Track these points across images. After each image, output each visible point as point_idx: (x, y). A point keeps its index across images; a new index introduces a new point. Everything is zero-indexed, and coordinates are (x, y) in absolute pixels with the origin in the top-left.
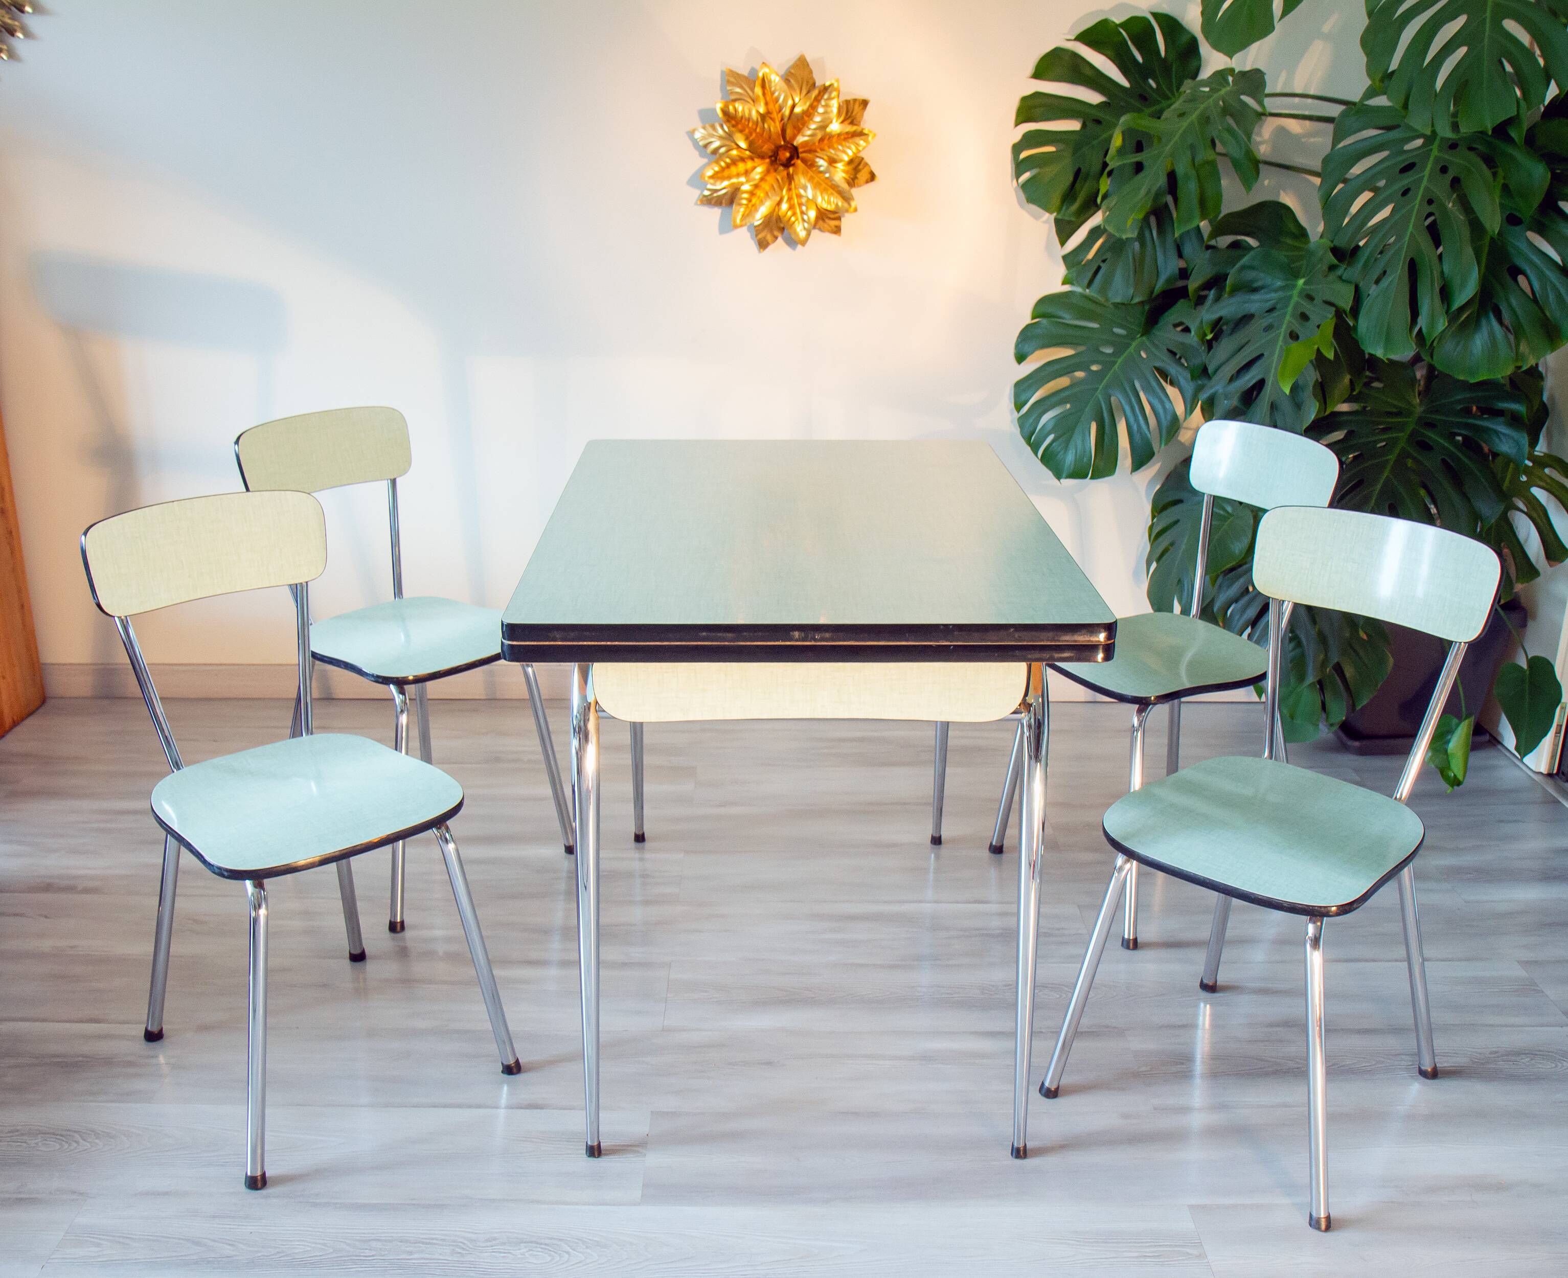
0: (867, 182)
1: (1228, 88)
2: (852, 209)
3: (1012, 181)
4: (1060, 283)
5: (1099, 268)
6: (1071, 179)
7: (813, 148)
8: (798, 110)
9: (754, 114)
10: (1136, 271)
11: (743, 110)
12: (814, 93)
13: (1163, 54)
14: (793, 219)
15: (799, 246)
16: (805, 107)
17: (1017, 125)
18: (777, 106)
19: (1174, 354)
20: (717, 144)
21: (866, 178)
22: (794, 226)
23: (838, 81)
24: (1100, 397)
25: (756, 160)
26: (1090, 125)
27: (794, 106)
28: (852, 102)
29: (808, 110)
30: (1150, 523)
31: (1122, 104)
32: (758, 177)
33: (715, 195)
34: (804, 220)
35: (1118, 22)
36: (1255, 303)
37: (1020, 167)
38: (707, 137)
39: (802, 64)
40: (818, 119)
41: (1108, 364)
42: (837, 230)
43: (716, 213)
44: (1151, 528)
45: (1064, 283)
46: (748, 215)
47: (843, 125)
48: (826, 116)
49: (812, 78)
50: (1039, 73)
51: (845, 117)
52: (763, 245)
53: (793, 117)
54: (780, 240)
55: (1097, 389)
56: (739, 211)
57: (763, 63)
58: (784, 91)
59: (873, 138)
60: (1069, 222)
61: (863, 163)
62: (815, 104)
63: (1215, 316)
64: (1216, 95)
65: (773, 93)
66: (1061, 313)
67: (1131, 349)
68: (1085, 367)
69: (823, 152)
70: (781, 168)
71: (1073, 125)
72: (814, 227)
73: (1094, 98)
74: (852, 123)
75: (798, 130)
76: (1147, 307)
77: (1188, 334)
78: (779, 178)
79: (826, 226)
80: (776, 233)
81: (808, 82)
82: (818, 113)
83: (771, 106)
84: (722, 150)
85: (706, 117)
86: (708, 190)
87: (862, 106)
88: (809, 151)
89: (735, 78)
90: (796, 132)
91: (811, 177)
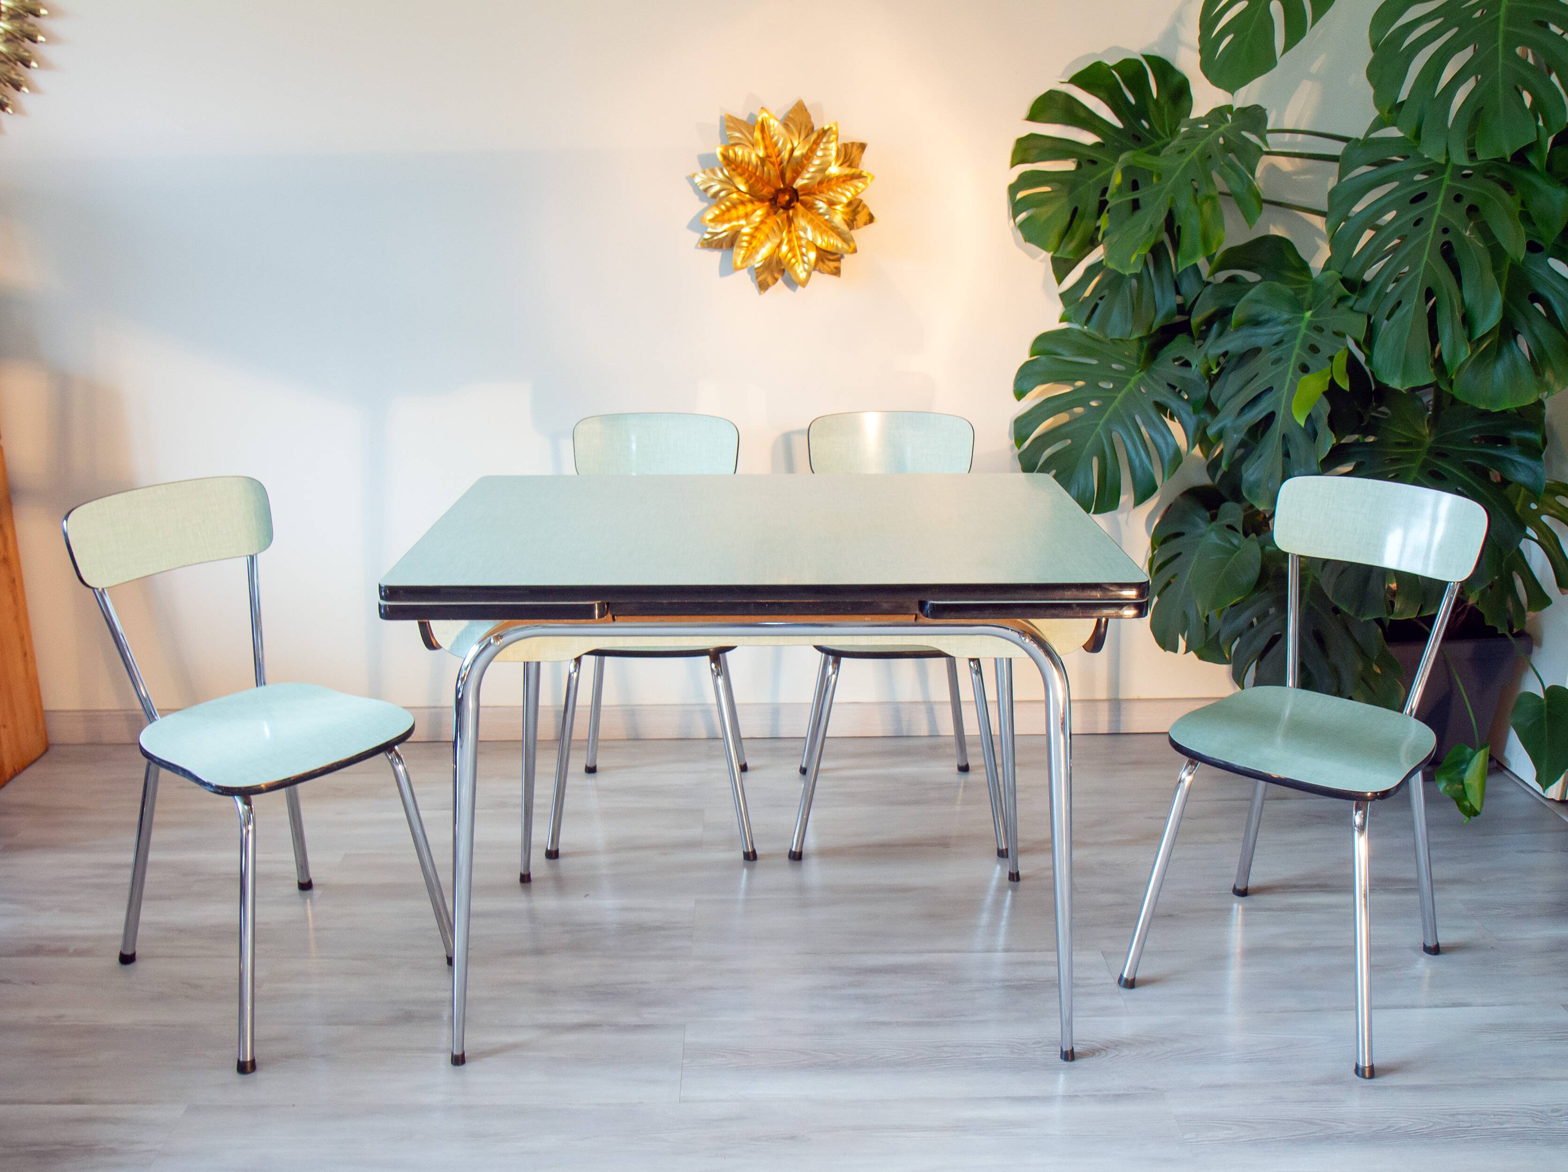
0: (866, 224)
1: (1227, 125)
2: (852, 250)
3: (1009, 221)
4: (1058, 320)
5: (1097, 305)
6: (1068, 218)
7: (813, 190)
8: (797, 153)
9: (754, 159)
10: (1133, 308)
11: (743, 154)
12: (813, 137)
13: (1155, 95)
14: (793, 261)
15: (800, 288)
16: (804, 151)
17: (1013, 166)
18: (776, 150)
19: (1173, 387)
20: (717, 187)
21: (865, 220)
22: (794, 267)
23: (836, 124)
24: (1101, 432)
25: (756, 203)
26: (1085, 164)
27: (792, 150)
28: (850, 145)
29: (807, 154)
30: (1151, 555)
31: (1116, 144)
32: (758, 219)
33: (716, 238)
34: (804, 262)
35: (1111, 64)
36: (1262, 337)
37: (1016, 207)
38: (707, 181)
39: (800, 108)
40: (817, 162)
41: (1107, 398)
42: (837, 272)
43: (716, 256)
44: (1151, 561)
45: (1061, 321)
46: (748, 257)
47: (840, 168)
48: (824, 159)
49: (810, 122)
50: (1034, 116)
51: (844, 160)
52: (763, 286)
53: (792, 160)
54: (780, 282)
55: (1098, 424)
56: (739, 254)
57: (762, 108)
58: (783, 135)
59: (871, 180)
60: (1066, 260)
61: (861, 205)
62: (814, 147)
63: (1221, 351)
64: (1214, 133)
65: (772, 138)
66: (1059, 350)
67: (1131, 385)
68: (1083, 403)
69: (822, 194)
70: (781, 211)
71: (1069, 165)
72: (814, 269)
73: (1088, 138)
74: (850, 166)
75: (797, 174)
76: (1146, 344)
77: (1188, 369)
78: (778, 220)
79: (825, 267)
80: (776, 275)
81: (806, 126)
82: (817, 156)
83: (770, 151)
84: (723, 194)
85: (706, 162)
86: (709, 233)
87: (860, 150)
88: (808, 194)
89: (734, 124)
90: (795, 175)
91: (811, 219)
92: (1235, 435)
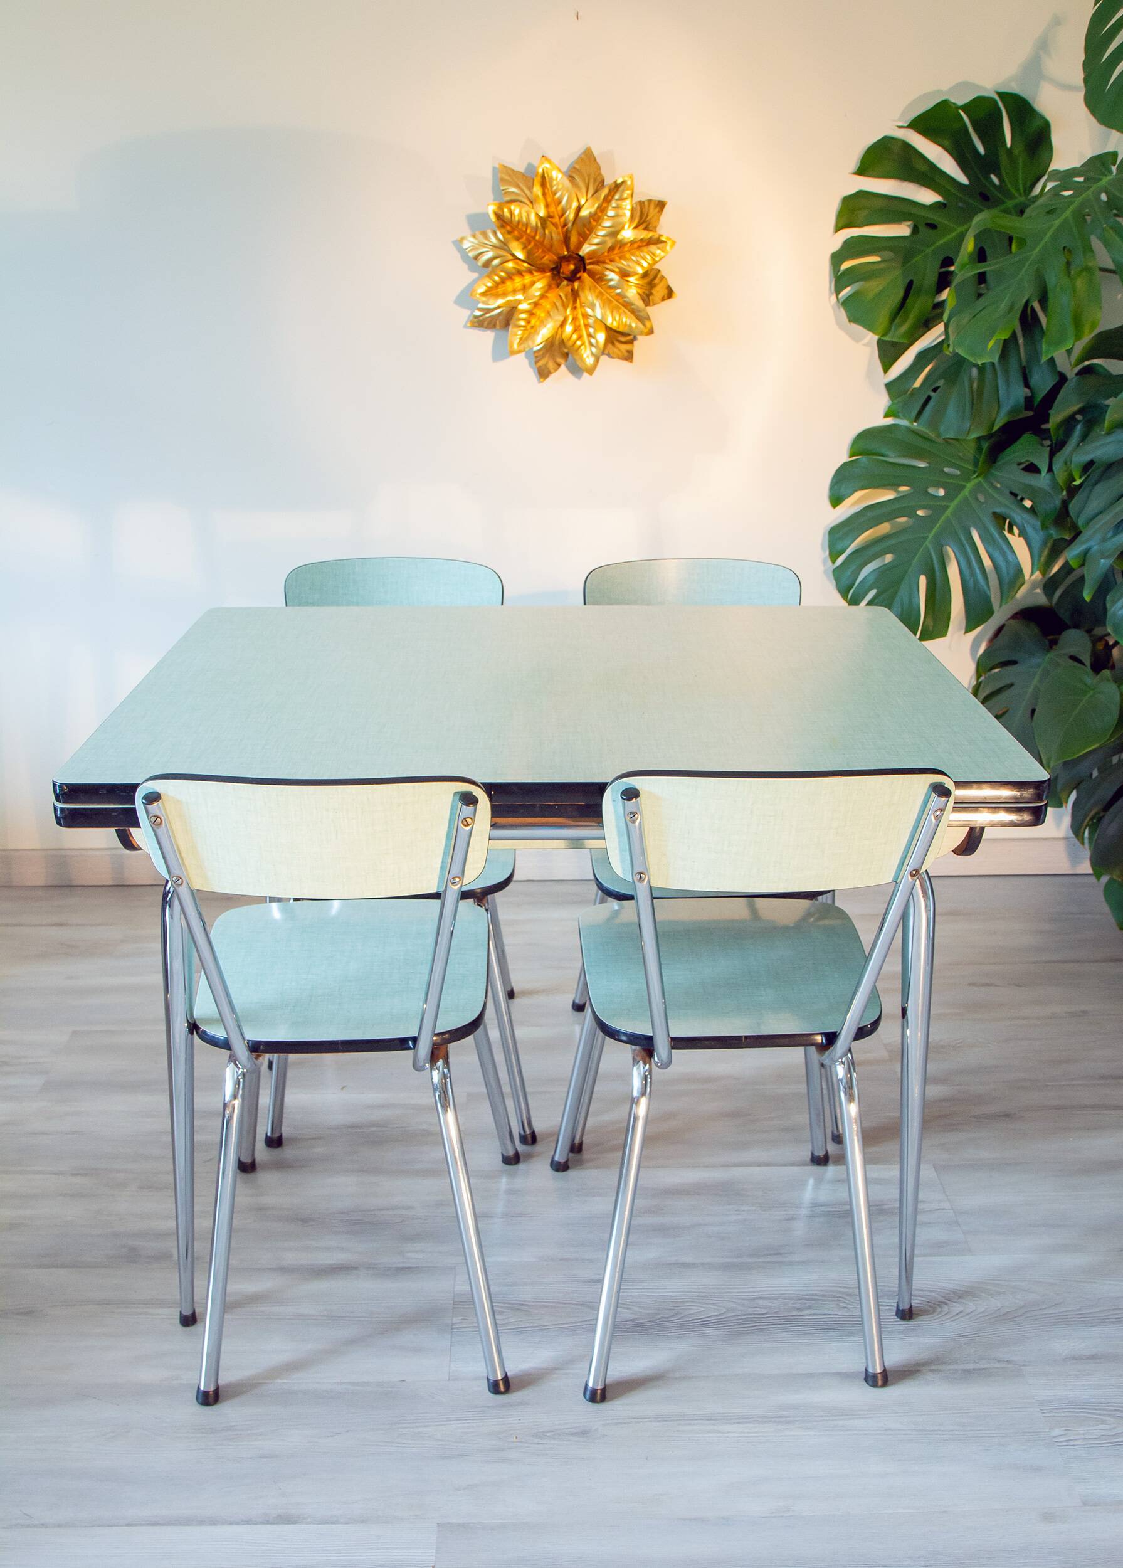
0: (663, 299)
1: (1109, 178)
2: (648, 331)
3: (830, 297)
4: (882, 415)
5: (929, 398)
6: (901, 293)
7: (602, 259)
8: (584, 213)
9: (533, 220)
10: (973, 403)
11: (520, 213)
12: (604, 192)
13: (1009, 144)
14: (579, 343)
15: (585, 375)
16: (593, 210)
17: (837, 230)
18: (559, 208)
19: (1015, 495)
20: (490, 254)
21: (663, 294)
22: (579, 351)
23: (631, 177)
24: (930, 547)
25: (535, 274)
26: (922, 228)
27: (579, 209)
28: (646, 203)
29: (596, 213)
31: (960, 204)
32: (538, 293)
33: (488, 315)
34: (591, 344)
35: (960, 103)
37: (840, 280)
38: (477, 246)
39: (588, 157)
40: (607, 224)
41: (937, 507)
42: (629, 357)
43: (488, 337)
45: (886, 416)
46: (527, 339)
47: (636, 231)
48: (617, 219)
49: (600, 174)
50: (863, 170)
51: (639, 222)
52: (543, 374)
53: (578, 221)
54: (563, 367)
55: (926, 538)
56: (516, 335)
57: (543, 156)
58: (567, 190)
59: (672, 246)
60: (894, 344)
61: (659, 276)
62: (605, 205)
63: (1088, 458)
64: (1094, 187)
65: (555, 193)
66: (884, 451)
67: (966, 492)
68: (910, 512)
69: (613, 263)
70: (565, 282)
71: (902, 230)
72: (603, 353)
73: (927, 197)
74: (646, 229)
75: (584, 238)
76: (985, 445)
77: (1036, 475)
78: (562, 294)
79: (615, 350)
80: (559, 360)
81: (595, 180)
82: (608, 216)
83: (552, 209)
84: (496, 262)
85: (476, 223)
86: (480, 309)
87: (658, 209)
88: (597, 263)
89: (510, 176)
90: (581, 239)
91: (600, 293)
92: (1102, 561)
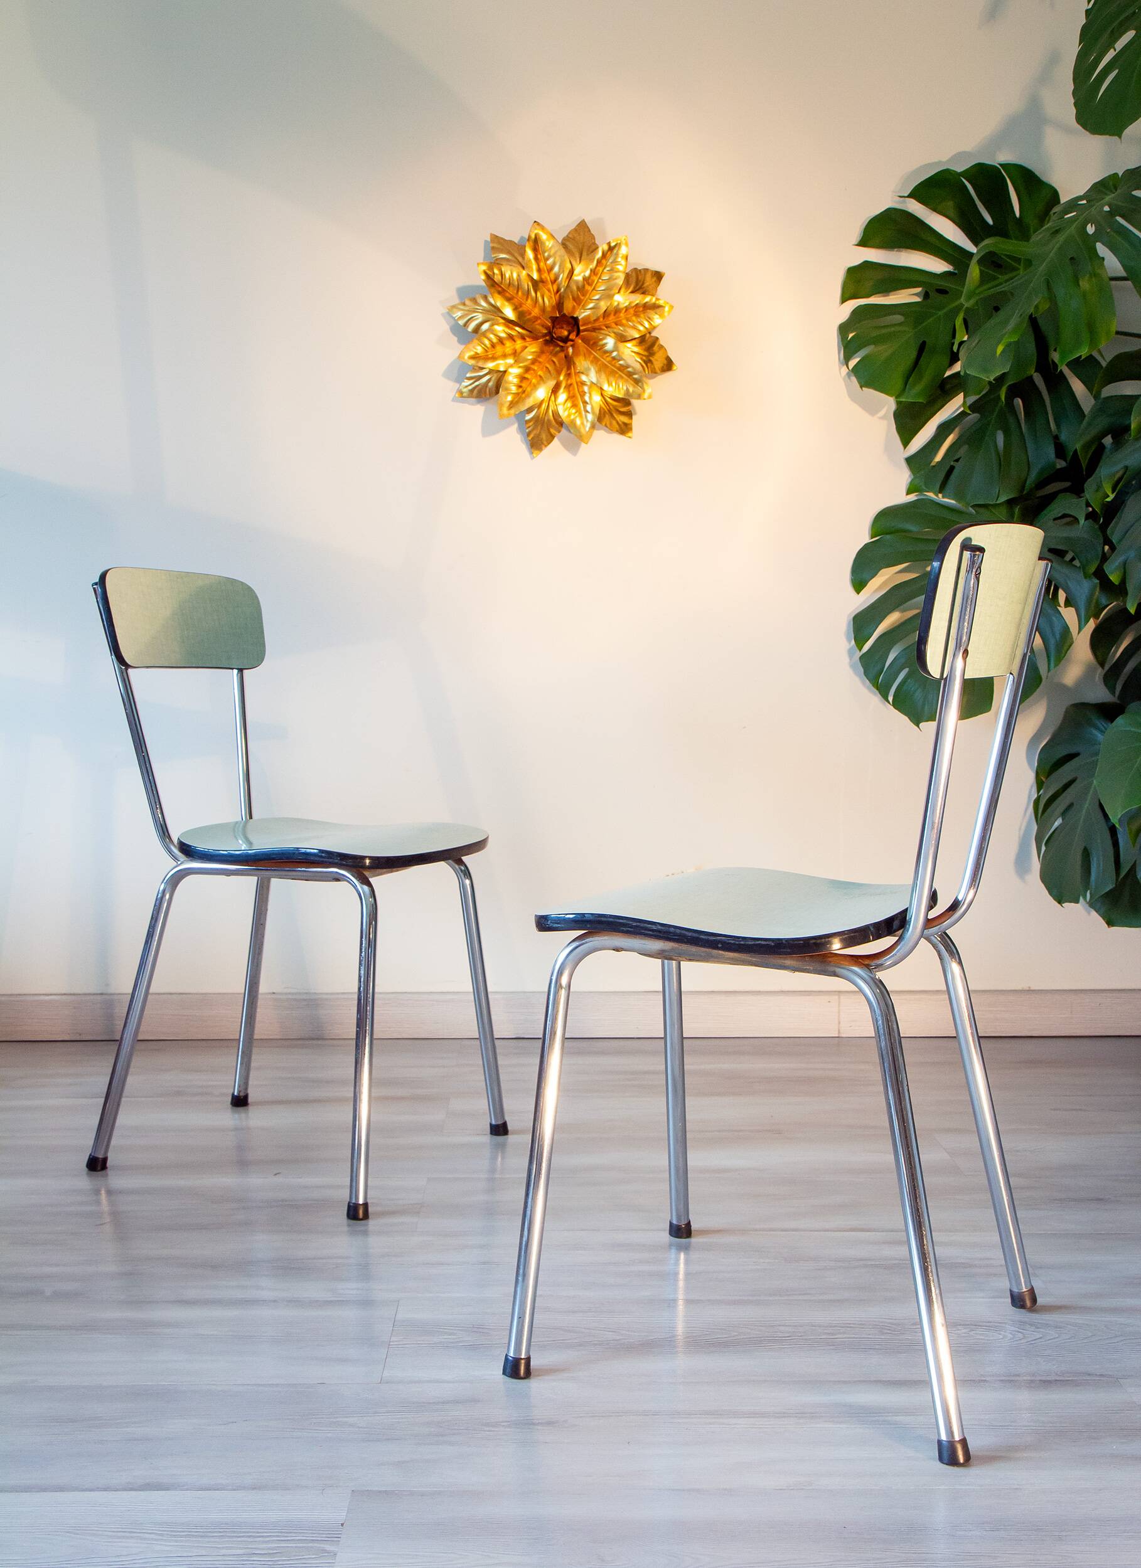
0: (664, 370)
1: (1113, 195)
2: (646, 395)
3: (840, 370)
4: (904, 491)
5: (952, 468)
6: (914, 355)
7: (596, 325)
8: (578, 277)
9: (525, 282)
10: (1000, 467)
11: (511, 275)
12: (598, 256)
13: (1017, 213)
14: (573, 412)
15: (581, 447)
16: (586, 274)
17: (844, 300)
18: (552, 273)
20: (480, 317)
21: (662, 365)
22: (574, 419)
23: (626, 243)
25: (528, 339)
26: (932, 293)
29: (589, 277)
30: (1036, 796)
32: (530, 357)
33: (478, 384)
34: (586, 411)
35: (961, 170)
37: (848, 349)
38: (468, 314)
39: (582, 226)
40: (601, 288)
42: (627, 430)
43: (476, 411)
44: (1037, 802)
45: (908, 492)
46: (517, 402)
47: (632, 296)
48: (610, 283)
49: (595, 242)
50: (866, 241)
51: (634, 288)
52: (536, 446)
53: (571, 286)
54: (557, 441)
56: (506, 400)
57: (535, 222)
58: (560, 256)
59: (669, 312)
61: (657, 344)
62: (599, 268)
64: (1097, 204)
65: (547, 259)
66: (907, 526)
69: (609, 329)
70: (558, 349)
71: (913, 296)
72: (599, 423)
73: (936, 266)
74: (643, 296)
75: (579, 302)
77: (1074, 527)
78: (554, 359)
79: (613, 421)
80: (552, 431)
81: (589, 248)
82: (602, 280)
83: (545, 276)
84: (485, 327)
85: (467, 295)
86: (469, 378)
87: (655, 279)
88: (594, 329)
89: (502, 245)
90: (575, 304)
91: (595, 357)
